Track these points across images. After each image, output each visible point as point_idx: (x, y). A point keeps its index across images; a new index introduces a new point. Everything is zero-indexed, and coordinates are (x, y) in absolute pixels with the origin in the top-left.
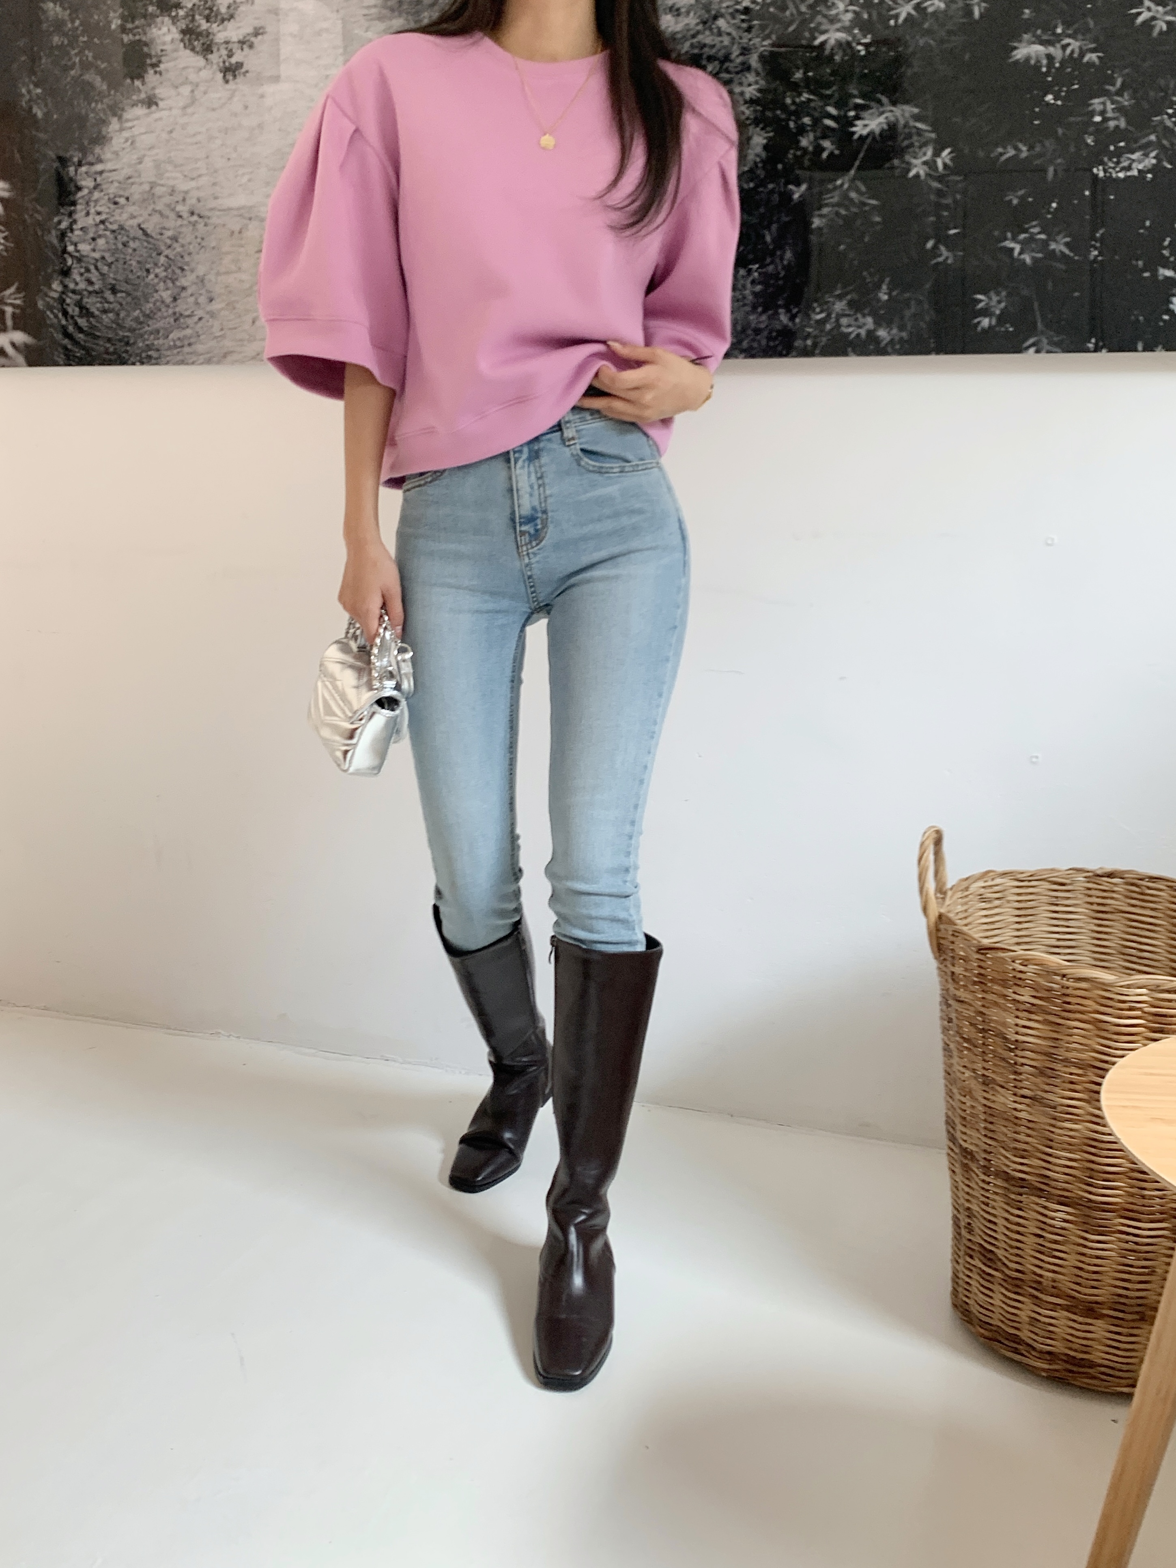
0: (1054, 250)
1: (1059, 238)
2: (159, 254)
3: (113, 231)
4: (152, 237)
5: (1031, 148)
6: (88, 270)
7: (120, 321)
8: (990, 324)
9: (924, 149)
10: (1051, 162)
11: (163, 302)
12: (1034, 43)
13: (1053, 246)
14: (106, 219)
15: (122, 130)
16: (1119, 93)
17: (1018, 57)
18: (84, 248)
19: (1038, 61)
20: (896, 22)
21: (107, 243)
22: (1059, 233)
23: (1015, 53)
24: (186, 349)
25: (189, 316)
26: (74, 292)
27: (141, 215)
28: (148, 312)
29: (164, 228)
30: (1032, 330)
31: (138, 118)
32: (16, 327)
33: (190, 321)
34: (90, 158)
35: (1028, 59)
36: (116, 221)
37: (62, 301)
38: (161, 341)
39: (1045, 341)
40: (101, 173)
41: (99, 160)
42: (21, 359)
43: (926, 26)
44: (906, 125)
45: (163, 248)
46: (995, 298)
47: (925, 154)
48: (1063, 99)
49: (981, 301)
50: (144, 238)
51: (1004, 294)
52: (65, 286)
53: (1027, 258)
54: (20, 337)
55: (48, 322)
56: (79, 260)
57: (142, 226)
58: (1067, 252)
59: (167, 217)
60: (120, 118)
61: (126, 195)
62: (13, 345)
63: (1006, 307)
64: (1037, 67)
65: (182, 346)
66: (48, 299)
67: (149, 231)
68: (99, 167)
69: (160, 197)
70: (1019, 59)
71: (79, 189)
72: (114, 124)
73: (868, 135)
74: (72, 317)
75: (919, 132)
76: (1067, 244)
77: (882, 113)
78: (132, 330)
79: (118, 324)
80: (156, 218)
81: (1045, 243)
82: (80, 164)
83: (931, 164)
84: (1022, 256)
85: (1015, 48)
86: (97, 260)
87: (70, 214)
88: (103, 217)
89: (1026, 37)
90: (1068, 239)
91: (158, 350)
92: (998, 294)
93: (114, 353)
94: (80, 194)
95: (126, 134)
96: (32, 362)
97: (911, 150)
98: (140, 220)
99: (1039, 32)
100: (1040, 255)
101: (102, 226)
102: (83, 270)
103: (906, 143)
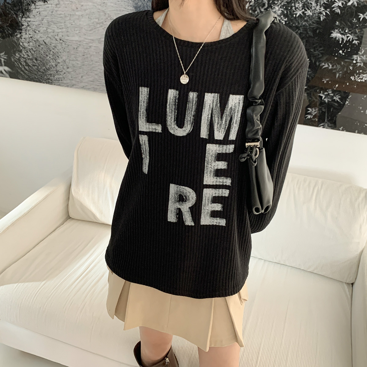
0: (335, 100)
1: (337, 96)
2: (50, 51)
3: (35, 41)
4: (48, 45)
5: (332, 66)
6: (27, 52)
7: (39, 69)
8: (310, 117)
10: (338, 72)
11: (52, 66)
13: (335, 98)
14: (32, 37)
15: (35, 8)
16: (363, 55)
18: (26, 45)
20: (296, 16)
21: (33, 44)
22: (337, 94)
24: (60, 81)
25: (60, 72)
26: (23, 58)
27: (44, 37)
28: (48, 68)
29: (51, 43)
30: (323, 121)
31: (41, 5)
32: (5, 65)
33: (61, 73)
34: (26, 16)
35: (336, 38)
36: (35, 38)
37: (19, 60)
38: (52, 78)
39: (326, 125)
40: (30, 21)
41: (28, 17)
42: (8, 75)
43: (305, 19)
45: (51, 49)
46: (314, 110)
48: (345, 53)
49: (309, 110)
50: (45, 45)
51: (317, 109)
52: (21, 56)
53: (326, 100)
54: (7, 69)
55: (16, 66)
56: (24, 48)
57: (44, 41)
58: (339, 100)
59: (52, 40)
60: (35, 4)
61: (39, 30)
62: (5, 70)
63: (316, 113)
64: (338, 41)
65: (59, 80)
66: (15, 59)
67: (47, 43)
68: (29, 19)
69: (50, 33)
71: (23, 25)
72: (33, 6)
74: (23, 66)
76: (339, 98)
78: (42, 72)
79: (38, 70)
80: (49, 39)
81: (333, 97)
82: (22, 17)
84: (325, 100)
85: (333, 33)
86: (30, 49)
87: (20, 33)
88: (31, 36)
90: (339, 97)
91: (51, 80)
92: (315, 109)
93: (37, 79)
94: (23, 27)
95: (37, 10)
96: (11, 77)
98: (43, 39)
99: (340, 30)
100: (330, 100)
101: (31, 39)
102: (26, 51)
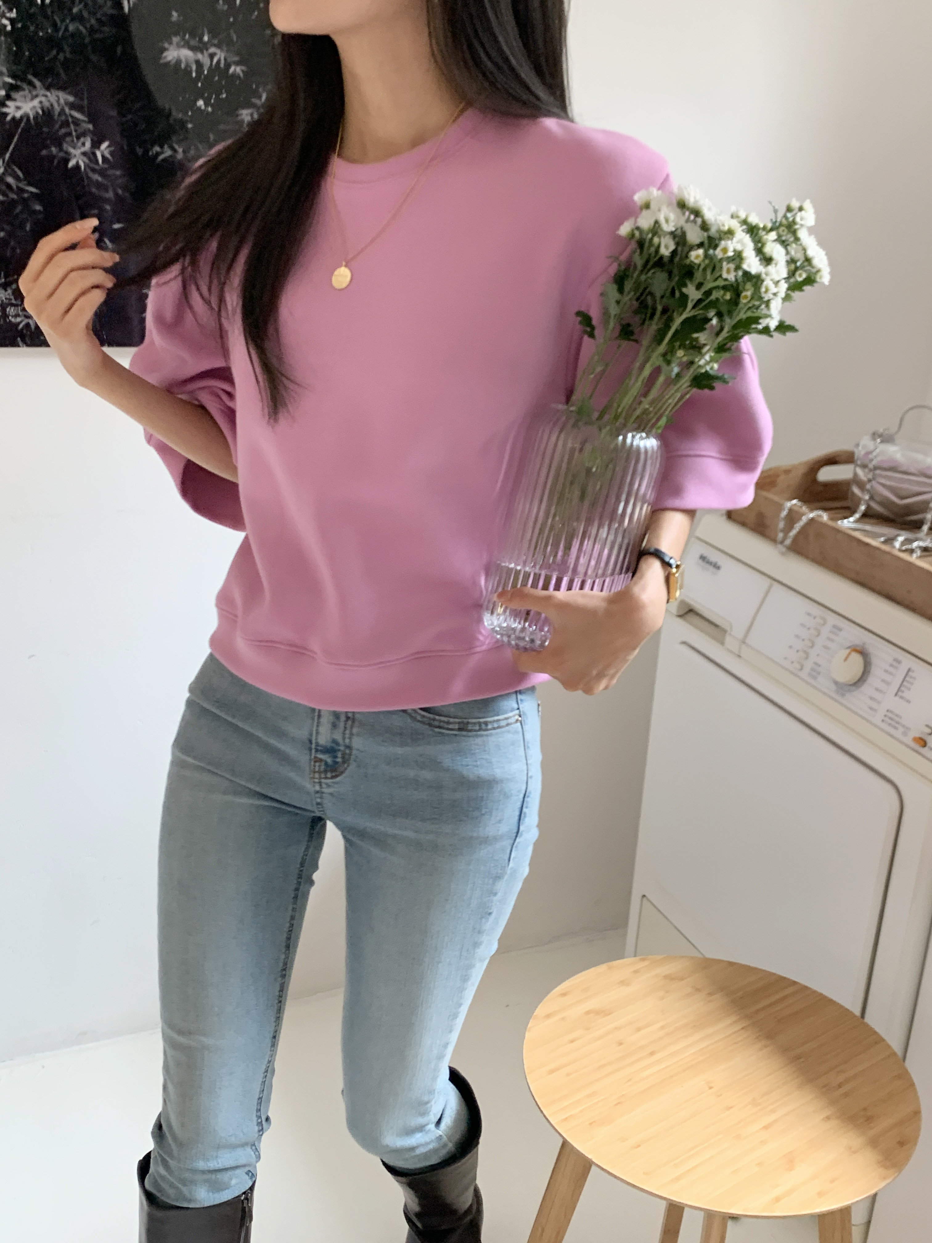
9: (82, 139)
12: (183, 46)
17: (169, 58)
19: (187, 65)
23: (165, 54)
44: (62, 112)
47: (84, 144)
70: (170, 62)
73: (21, 118)
75: (76, 122)
77: (37, 96)
83: (91, 156)
89: (175, 39)
97: (68, 139)
103: (63, 131)
